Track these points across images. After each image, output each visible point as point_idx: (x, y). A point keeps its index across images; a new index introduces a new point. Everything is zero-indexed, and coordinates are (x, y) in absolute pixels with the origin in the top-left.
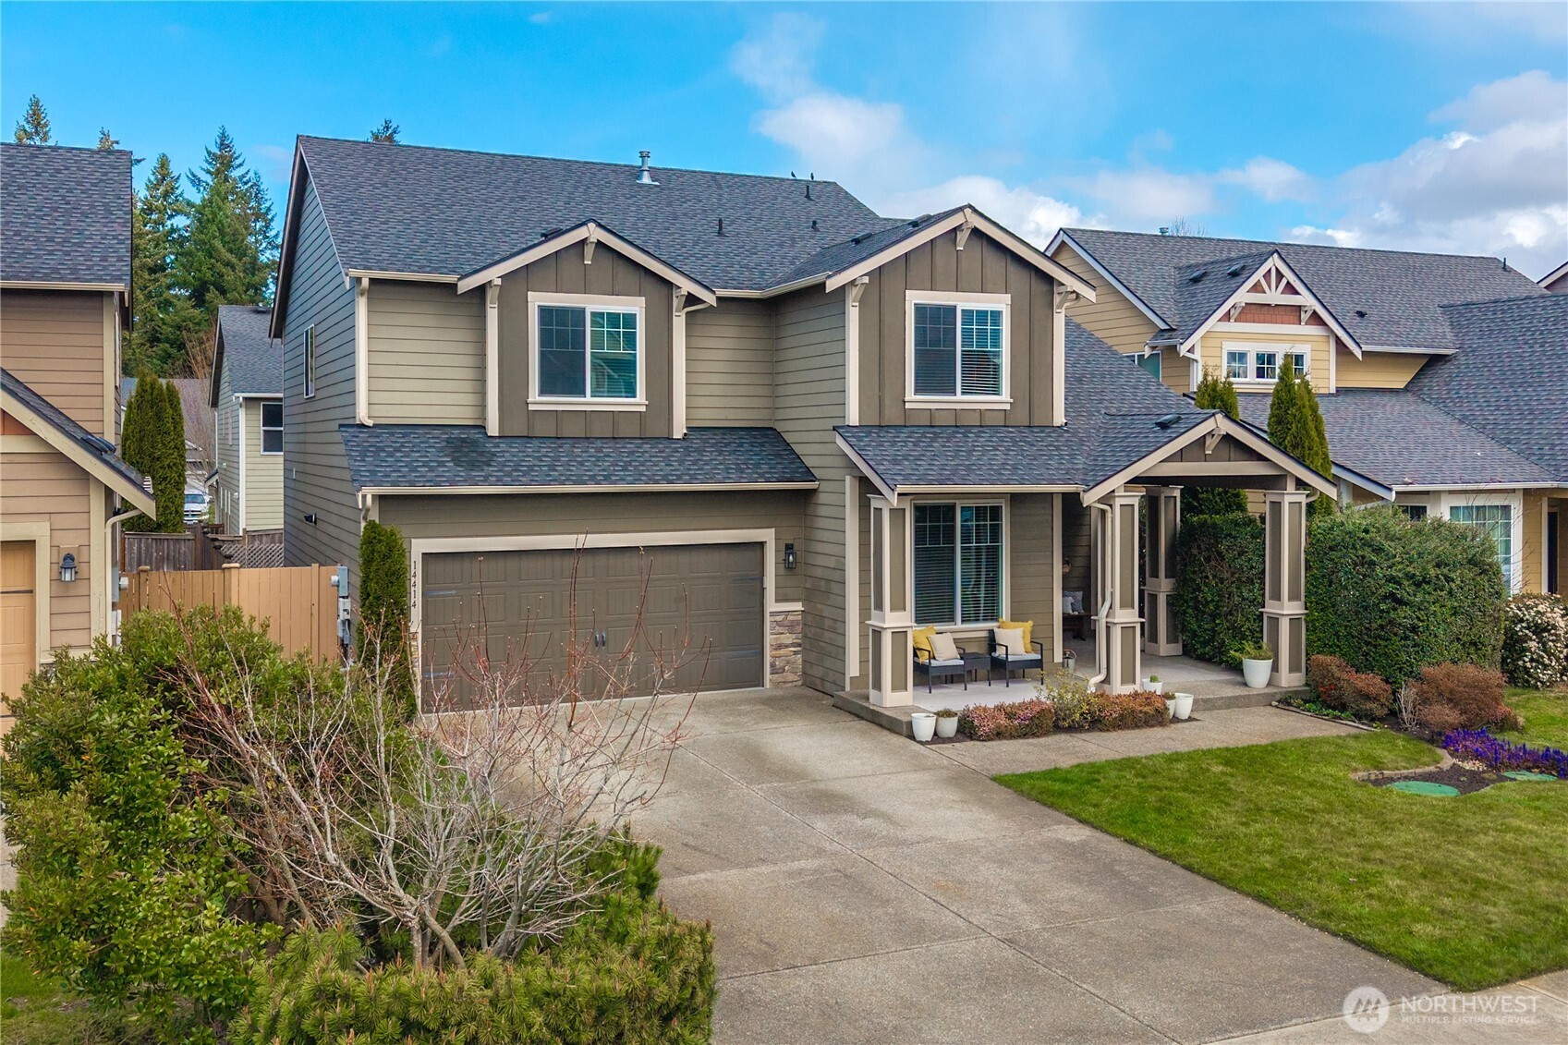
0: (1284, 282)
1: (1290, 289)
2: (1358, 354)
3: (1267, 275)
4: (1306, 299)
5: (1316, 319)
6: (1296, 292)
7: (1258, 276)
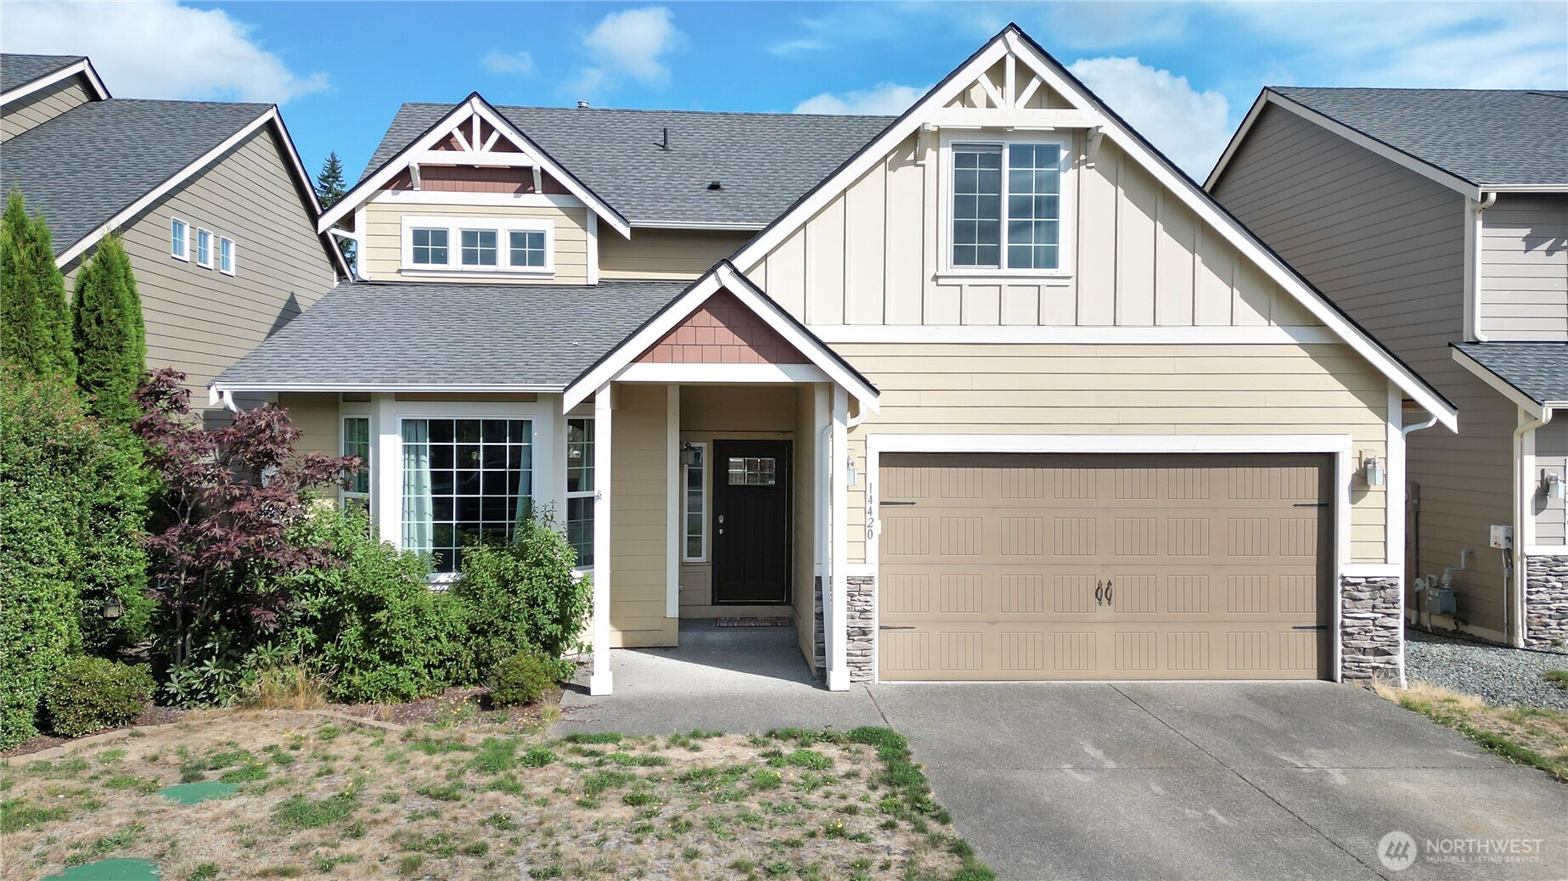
0: (494, 137)
1: (504, 145)
2: (626, 232)
3: (466, 126)
4: (529, 158)
5: (552, 186)
6: (516, 149)
7: (451, 125)
